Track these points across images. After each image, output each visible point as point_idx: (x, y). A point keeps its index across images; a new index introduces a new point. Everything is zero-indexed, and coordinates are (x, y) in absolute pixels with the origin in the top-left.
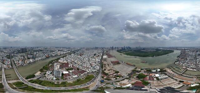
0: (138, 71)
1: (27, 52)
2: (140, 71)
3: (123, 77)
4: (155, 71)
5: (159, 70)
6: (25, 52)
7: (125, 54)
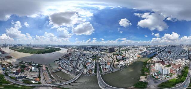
0: (23, 63)
1: (115, 51)
2: (24, 63)
3: (13, 66)
4: (34, 65)
5: (37, 65)
6: (113, 52)
7: (16, 51)
